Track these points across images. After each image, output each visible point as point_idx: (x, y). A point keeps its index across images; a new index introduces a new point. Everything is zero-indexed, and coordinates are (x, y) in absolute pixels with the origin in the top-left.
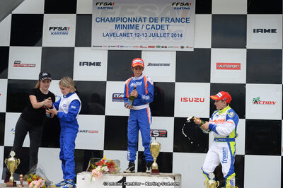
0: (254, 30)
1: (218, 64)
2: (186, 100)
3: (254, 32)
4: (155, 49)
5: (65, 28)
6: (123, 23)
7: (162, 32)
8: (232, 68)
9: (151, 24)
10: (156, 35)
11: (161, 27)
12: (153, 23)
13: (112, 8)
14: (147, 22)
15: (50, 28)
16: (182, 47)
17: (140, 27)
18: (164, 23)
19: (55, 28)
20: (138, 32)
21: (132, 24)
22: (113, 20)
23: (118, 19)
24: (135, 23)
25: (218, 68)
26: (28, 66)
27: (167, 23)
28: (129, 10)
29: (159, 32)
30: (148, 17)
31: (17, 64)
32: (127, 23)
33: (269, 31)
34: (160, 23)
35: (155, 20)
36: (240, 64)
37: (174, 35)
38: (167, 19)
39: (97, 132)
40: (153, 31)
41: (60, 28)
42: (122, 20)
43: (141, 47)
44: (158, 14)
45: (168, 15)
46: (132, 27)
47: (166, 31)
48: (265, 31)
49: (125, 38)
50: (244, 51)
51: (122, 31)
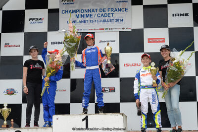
0: (173, 15)
1: (149, 39)
2: (127, 65)
3: (173, 16)
4: (105, 30)
5: (41, 19)
6: (81, 13)
7: (109, 18)
8: (158, 42)
9: (101, 13)
10: (105, 21)
11: (108, 15)
12: (103, 13)
13: (73, 3)
14: (98, 12)
15: (30, 19)
16: (123, 29)
17: (93, 16)
18: (110, 12)
19: (33, 19)
20: (91, 19)
21: (88, 13)
22: (74, 11)
23: (77, 11)
24: (90, 13)
25: (149, 42)
26: (15, 46)
27: (112, 12)
28: (85, 4)
29: (107, 18)
30: (99, 9)
31: (7, 45)
32: (84, 13)
33: (183, 15)
34: (107, 12)
35: (104, 10)
36: (164, 39)
37: (117, 20)
38: (112, 10)
39: (65, 91)
40: (103, 18)
41: (37, 19)
42: (80, 11)
43: (94, 29)
44: (105, 6)
45: (113, 6)
46: (87, 16)
47: (112, 18)
48: (181, 15)
49: (82, 24)
50: (167, 29)
51: (81, 19)
